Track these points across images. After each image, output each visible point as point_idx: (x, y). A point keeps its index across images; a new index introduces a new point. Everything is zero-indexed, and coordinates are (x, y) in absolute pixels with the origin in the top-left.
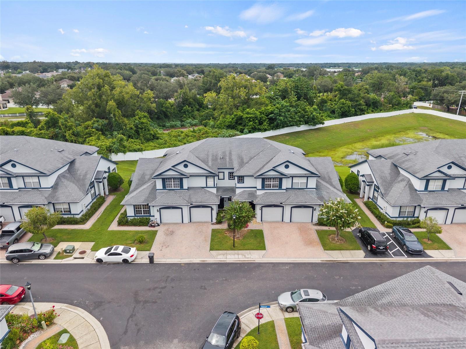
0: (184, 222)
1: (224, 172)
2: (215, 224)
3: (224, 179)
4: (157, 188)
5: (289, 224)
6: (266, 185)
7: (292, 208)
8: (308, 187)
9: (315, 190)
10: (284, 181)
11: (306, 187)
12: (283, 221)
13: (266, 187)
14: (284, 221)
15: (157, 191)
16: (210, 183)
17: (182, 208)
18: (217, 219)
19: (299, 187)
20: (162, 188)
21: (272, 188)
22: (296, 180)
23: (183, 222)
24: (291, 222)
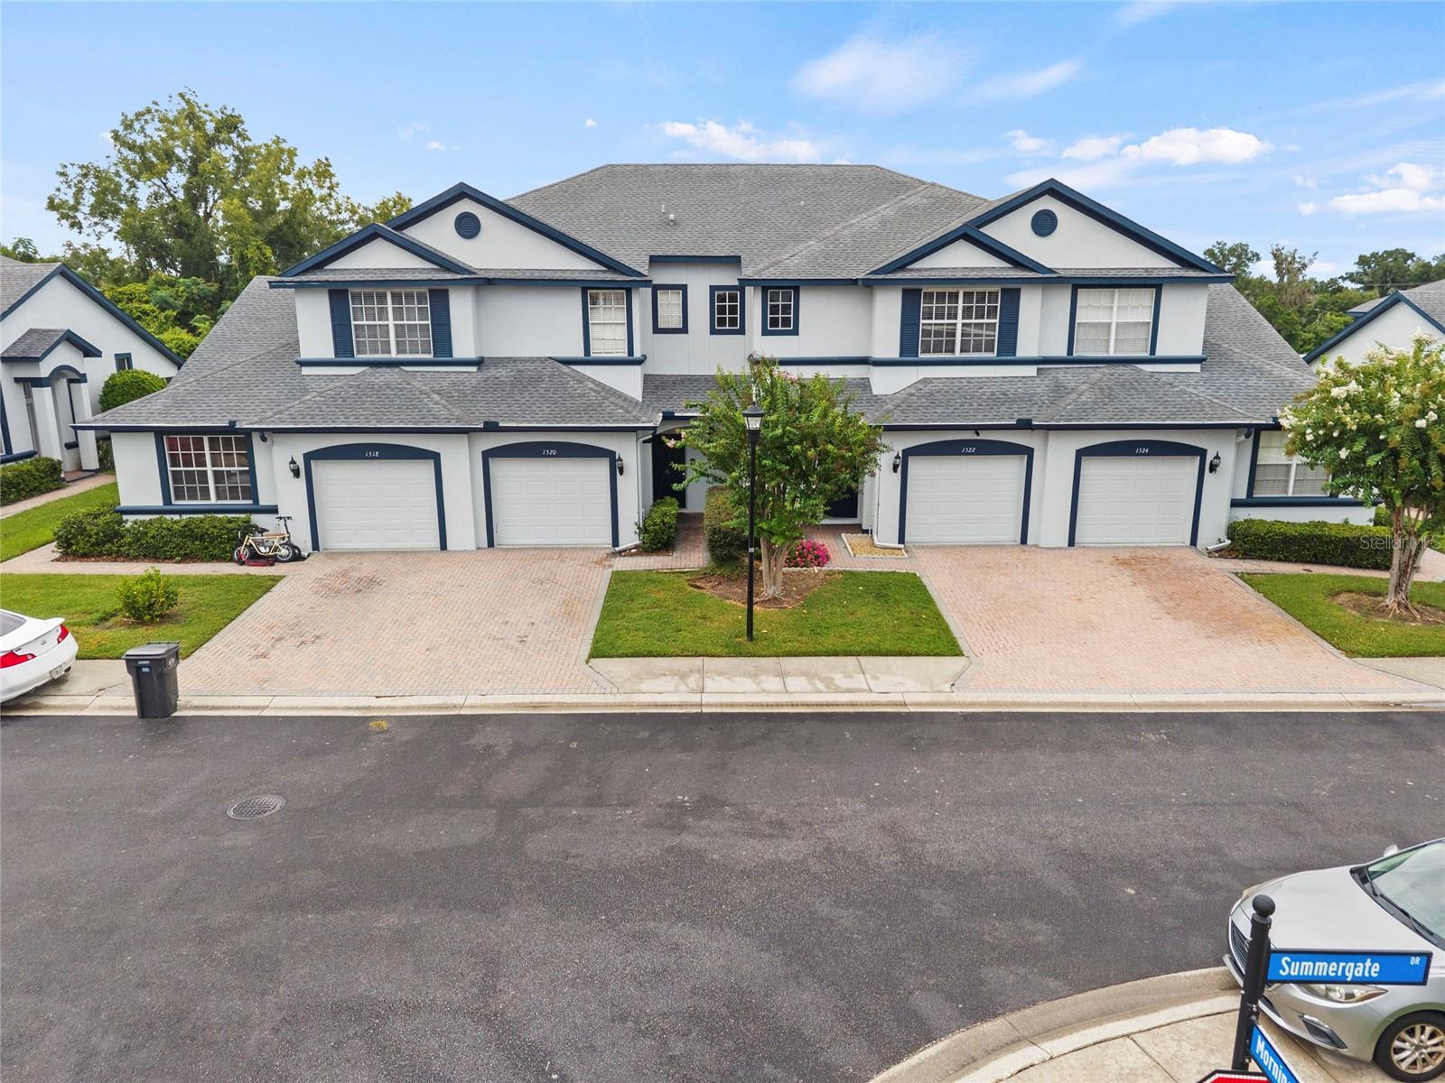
0: (449, 547)
1: (684, 288)
2: (632, 555)
3: (684, 330)
4: (304, 356)
5: (1062, 552)
6: (927, 333)
7: (1081, 454)
8: (1159, 353)
9: (1196, 368)
10: (1031, 305)
11: (1147, 355)
12: (1024, 540)
13: (926, 351)
14: (1030, 540)
15: (306, 371)
16: (609, 333)
17: (435, 457)
18: (643, 530)
19: (1112, 354)
20: (329, 354)
21: (958, 354)
22: (1093, 308)
23: (444, 546)
24: (1071, 543)
